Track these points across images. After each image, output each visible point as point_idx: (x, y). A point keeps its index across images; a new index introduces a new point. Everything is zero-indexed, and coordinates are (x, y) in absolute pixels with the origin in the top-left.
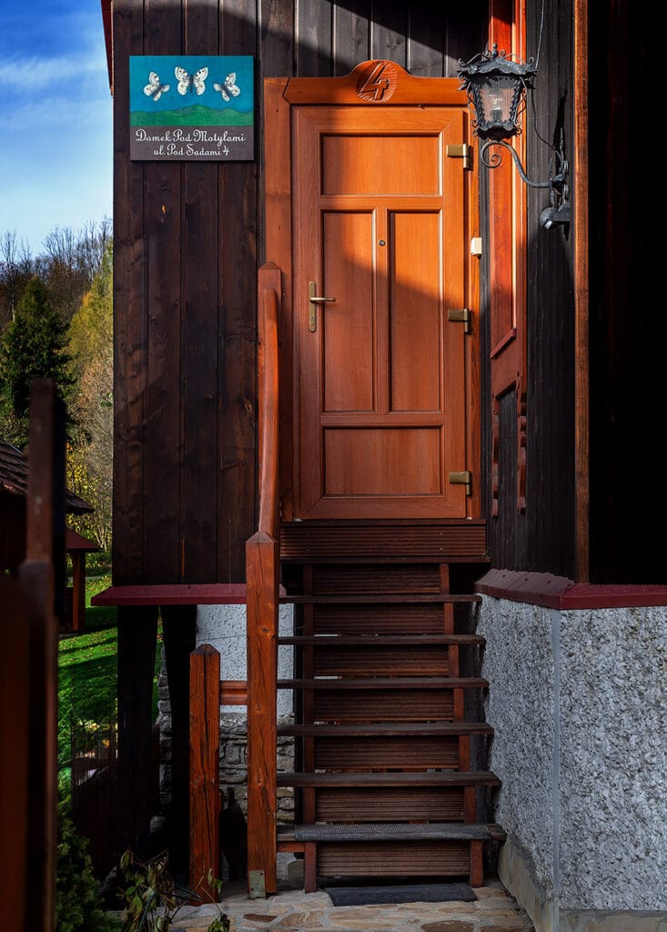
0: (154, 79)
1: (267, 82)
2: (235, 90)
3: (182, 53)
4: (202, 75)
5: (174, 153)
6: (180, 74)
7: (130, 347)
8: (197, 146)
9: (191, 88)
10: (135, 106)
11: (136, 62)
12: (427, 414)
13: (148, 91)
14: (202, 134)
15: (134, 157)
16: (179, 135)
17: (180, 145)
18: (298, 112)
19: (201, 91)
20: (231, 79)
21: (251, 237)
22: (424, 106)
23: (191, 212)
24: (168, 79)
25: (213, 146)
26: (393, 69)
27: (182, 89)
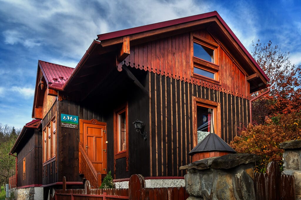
1: (80, 120)
2: (76, 120)
3: (68, 114)
4: (71, 117)
5: (67, 126)
6: (68, 117)
8: (71, 126)
9: (70, 119)
10: (62, 120)
11: (62, 115)
12: (100, 162)
13: (64, 118)
14: (71, 125)
15: (61, 126)
16: (68, 124)
17: (68, 126)
18: (84, 124)
19: (71, 119)
20: (75, 118)
21: (78, 138)
22: (100, 125)
23: (69, 134)
24: (66, 117)
25: (73, 126)
26: (96, 120)
27: (69, 119)
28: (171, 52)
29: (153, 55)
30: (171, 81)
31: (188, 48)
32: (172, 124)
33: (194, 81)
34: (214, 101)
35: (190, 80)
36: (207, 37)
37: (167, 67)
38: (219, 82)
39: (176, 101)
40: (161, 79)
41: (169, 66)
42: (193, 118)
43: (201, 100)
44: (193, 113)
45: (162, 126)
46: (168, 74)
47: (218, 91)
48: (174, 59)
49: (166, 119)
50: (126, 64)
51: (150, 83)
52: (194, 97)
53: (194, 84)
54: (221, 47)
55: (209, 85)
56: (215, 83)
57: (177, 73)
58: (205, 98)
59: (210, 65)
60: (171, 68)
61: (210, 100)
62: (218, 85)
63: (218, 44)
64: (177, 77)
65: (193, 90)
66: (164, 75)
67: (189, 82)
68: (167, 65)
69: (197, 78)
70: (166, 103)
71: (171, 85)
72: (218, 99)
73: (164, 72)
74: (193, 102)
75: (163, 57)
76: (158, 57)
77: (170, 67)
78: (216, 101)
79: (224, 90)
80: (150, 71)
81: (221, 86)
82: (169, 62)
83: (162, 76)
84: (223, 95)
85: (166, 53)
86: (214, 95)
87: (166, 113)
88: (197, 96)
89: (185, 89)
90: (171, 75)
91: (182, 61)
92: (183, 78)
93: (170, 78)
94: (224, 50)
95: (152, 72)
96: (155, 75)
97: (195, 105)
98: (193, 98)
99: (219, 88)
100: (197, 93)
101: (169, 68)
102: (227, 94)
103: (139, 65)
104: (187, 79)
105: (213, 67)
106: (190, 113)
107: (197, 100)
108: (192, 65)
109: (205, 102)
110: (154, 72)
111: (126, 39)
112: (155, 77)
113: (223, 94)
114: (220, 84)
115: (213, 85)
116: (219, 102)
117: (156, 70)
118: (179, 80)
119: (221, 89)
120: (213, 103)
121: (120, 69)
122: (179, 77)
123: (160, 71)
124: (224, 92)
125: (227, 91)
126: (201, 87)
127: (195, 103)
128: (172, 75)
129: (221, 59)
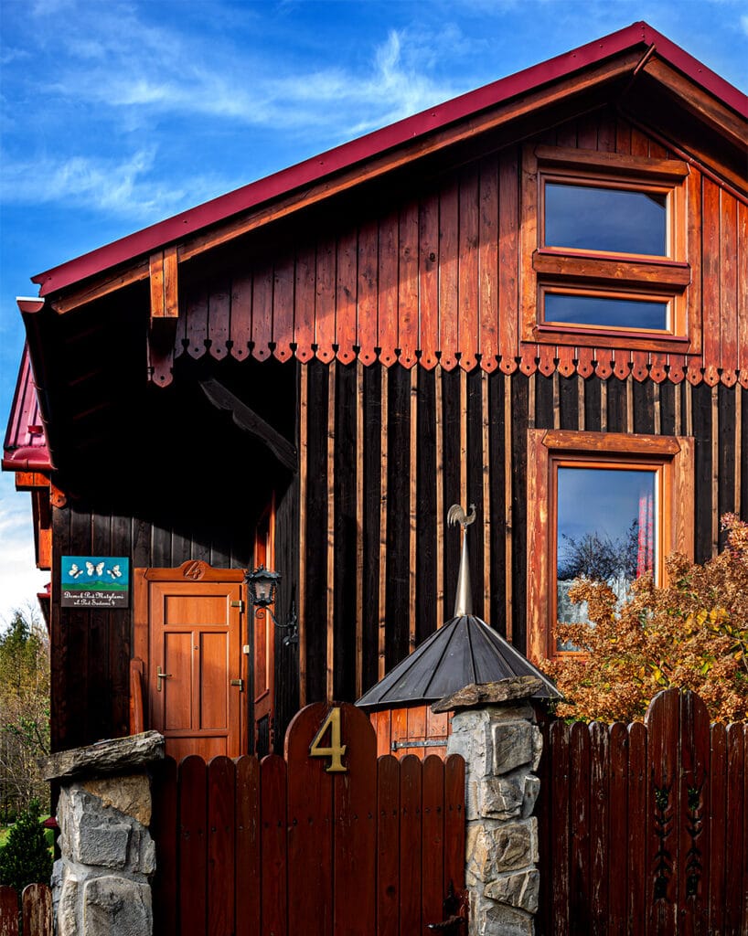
0: (75, 568)
1: (135, 570)
2: (119, 574)
3: (90, 555)
4: (102, 565)
5: (84, 603)
6: (89, 565)
7: (60, 699)
8: (97, 601)
9: (95, 572)
10: (64, 581)
11: (65, 559)
12: (220, 730)
13: (71, 573)
14: (100, 595)
15: (63, 605)
16: (88, 595)
17: (88, 600)
18: (152, 585)
19: (100, 573)
20: (117, 568)
21: (126, 645)
22: (219, 582)
23: (94, 632)
24: (82, 568)
25: (106, 600)
26: (203, 565)
27: (90, 573)
28: (414, 254)
29: (320, 286)
30: (414, 382)
31: (507, 219)
32: (413, 569)
33: (537, 361)
34: (657, 431)
35: (518, 360)
36: (619, 147)
37: (391, 326)
38: (689, 342)
39: (439, 461)
40: (359, 381)
41: (403, 319)
42: (530, 528)
43: (578, 440)
44: (530, 504)
45: (360, 581)
46: (398, 352)
47: (683, 383)
48: (433, 281)
49: (383, 548)
50: (190, 350)
51: (304, 410)
52: (539, 433)
53: (537, 372)
54: (703, 174)
55: (630, 365)
56: (659, 349)
57: (447, 343)
58: (604, 424)
59: (636, 270)
60: (416, 324)
61: (630, 430)
62: (685, 355)
63: (686, 161)
64: (448, 355)
65: (532, 399)
66: (377, 364)
67: (512, 369)
68: (391, 317)
69: (558, 341)
70: (384, 482)
71: (414, 400)
72: (678, 421)
73: (378, 351)
74: (530, 457)
75: (370, 285)
76: (347, 292)
77: (407, 320)
78: (667, 430)
79: (720, 372)
80: (304, 360)
81: (700, 355)
82: (402, 300)
83: (364, 367)
84: (715, 398)
85: (388, 264)
86: (657, 404)
87: (384, 526)
88: (557, 426)
89: (485, 404)
90: (413, 358)
91: (474, 283)
92: (478, 357)
93: (410, 370)
94: (720, 186)
95: (314, 362)
96: (332, 369)
97: (539, 466)
98: (534, 436)
99: (685, 369)
100: (556, 410)
101: (403, 326)
102: (738, 388)
103: (251, 345)
104: (498, 358)
105: (651, 278)
106: (514, 508)
107: (555, 443)
108: (529, 290)
109: (600, 447)
110: (325, 360)
111: (159, 263)
112: (331, 380)
113: (714, 391)
114: (695, 346)
115: (653, 359)
116: (683, 433)
117: (335, 348)
118: (458, 368)
119: (703, 371)
120: (647, 443)
121: (162, 377)
122: (458, 356)
123: (356, 349)
124: (720, 383)
125: (737, 373)
126: (581, 380)
127: (544, 457)
128: (418, 354)
129: (701, 230)
